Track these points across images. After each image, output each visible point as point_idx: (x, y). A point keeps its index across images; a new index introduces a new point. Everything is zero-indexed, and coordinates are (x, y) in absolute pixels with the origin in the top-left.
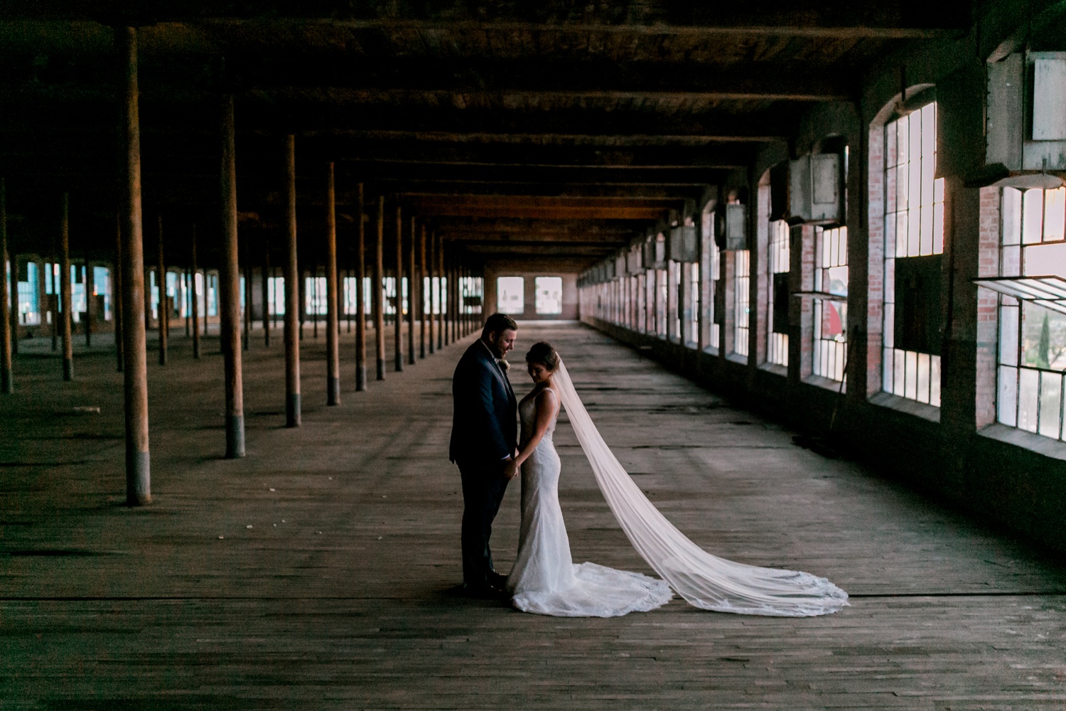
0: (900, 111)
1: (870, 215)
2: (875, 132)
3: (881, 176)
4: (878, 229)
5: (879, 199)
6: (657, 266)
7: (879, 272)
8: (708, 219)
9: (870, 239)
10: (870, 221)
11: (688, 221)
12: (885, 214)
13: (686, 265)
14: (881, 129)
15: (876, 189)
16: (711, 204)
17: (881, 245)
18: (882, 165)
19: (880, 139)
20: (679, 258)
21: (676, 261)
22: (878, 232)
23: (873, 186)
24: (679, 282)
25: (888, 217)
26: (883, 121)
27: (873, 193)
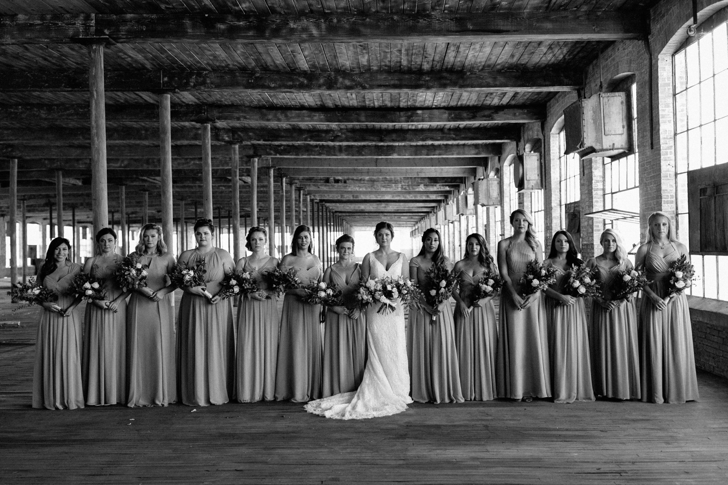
0: (691, 34)
1: (662, 136)
2: (664, 62)
3: (671, 100)
4: (670, 148)
5: (669, 121)
6: (468, 212)
7: (671, 186)
8: (508, 171)
9: (662, 157)
10: (662, 141)
11: (492, 174)
12: (675, 134)
13: (491, 208)
14: (669, 59)
15: (666, 113)
16: (510, 157)
17: (673, 163)
18: (671, 91)
19: (669, 68)
20: (485, 203)
21: (483, 205)
22: (669, 151)
23: (664, 110)
24: (485, 223)
25: (678, 137)
26: (672, 51)
27: (663, 117)
